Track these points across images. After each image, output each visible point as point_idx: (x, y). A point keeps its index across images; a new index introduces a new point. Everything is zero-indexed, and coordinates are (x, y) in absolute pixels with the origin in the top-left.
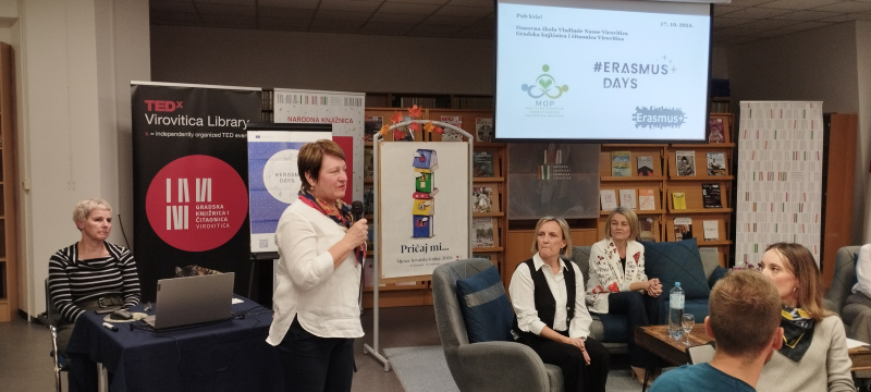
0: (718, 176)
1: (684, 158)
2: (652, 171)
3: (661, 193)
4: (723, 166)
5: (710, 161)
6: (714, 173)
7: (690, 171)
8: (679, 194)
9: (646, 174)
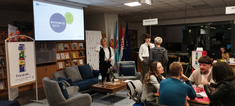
0: (82, 49)
1: (74, 45)
2: (68, 48)
3: (70, 54)
4: (82, 46)
5: (80, 45)
6: (81, 48)
7: (76, 48)
8: (74, 54)
9: (66, 49)
